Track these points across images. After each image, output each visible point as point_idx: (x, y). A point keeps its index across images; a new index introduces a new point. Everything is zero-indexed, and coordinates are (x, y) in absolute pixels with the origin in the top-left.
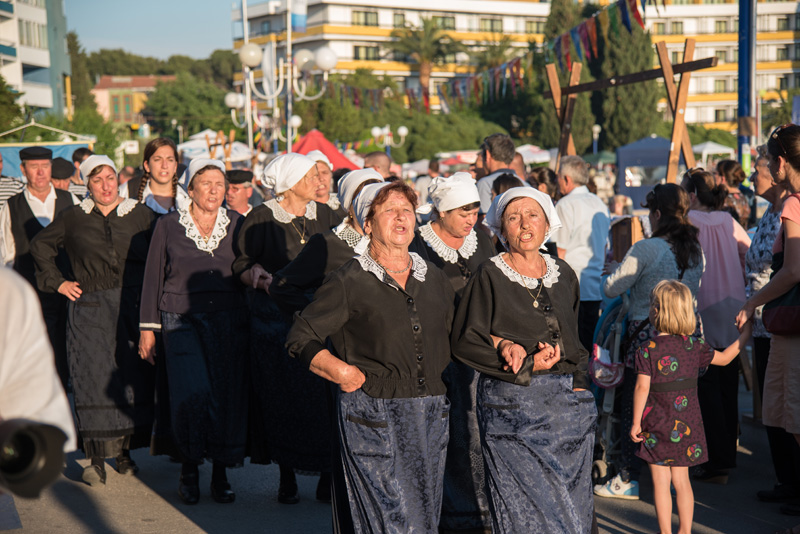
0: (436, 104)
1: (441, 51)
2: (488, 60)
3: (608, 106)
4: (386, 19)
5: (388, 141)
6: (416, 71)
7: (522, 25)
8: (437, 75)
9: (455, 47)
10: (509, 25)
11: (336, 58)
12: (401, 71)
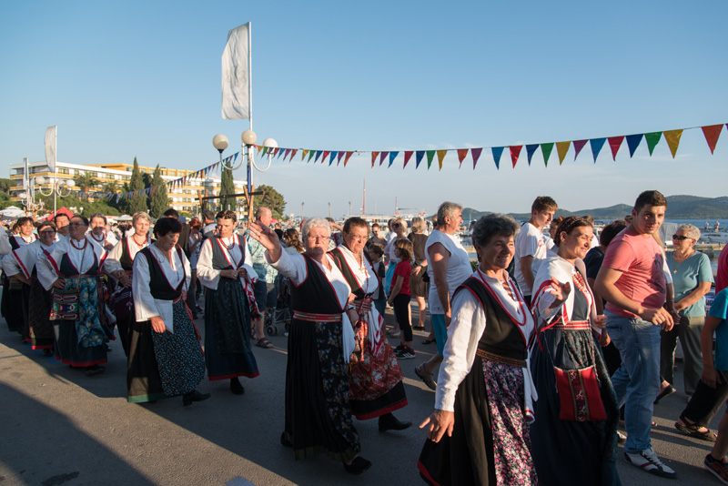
0: (91, 200)
1: (92, 183)
2: (110, 188)
3: (152, 204)
4: (72, 172)
5: (76, 212)
6: (83, 189)
7: (121, 177)
8: (91, 191)
9: (97, 182)
10: (116, 177)
11: (54, 182)
12: (78, 189)
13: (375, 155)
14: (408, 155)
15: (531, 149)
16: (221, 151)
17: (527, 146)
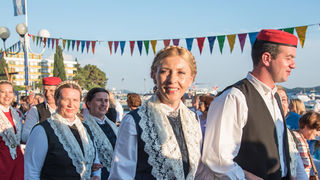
13: (110, 43)
14: (132, 43)
15: (212, 40)
16: (4, 40)
17: (209, 38)
